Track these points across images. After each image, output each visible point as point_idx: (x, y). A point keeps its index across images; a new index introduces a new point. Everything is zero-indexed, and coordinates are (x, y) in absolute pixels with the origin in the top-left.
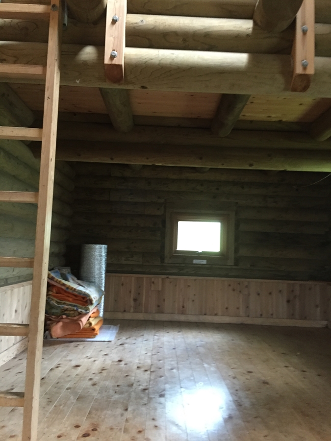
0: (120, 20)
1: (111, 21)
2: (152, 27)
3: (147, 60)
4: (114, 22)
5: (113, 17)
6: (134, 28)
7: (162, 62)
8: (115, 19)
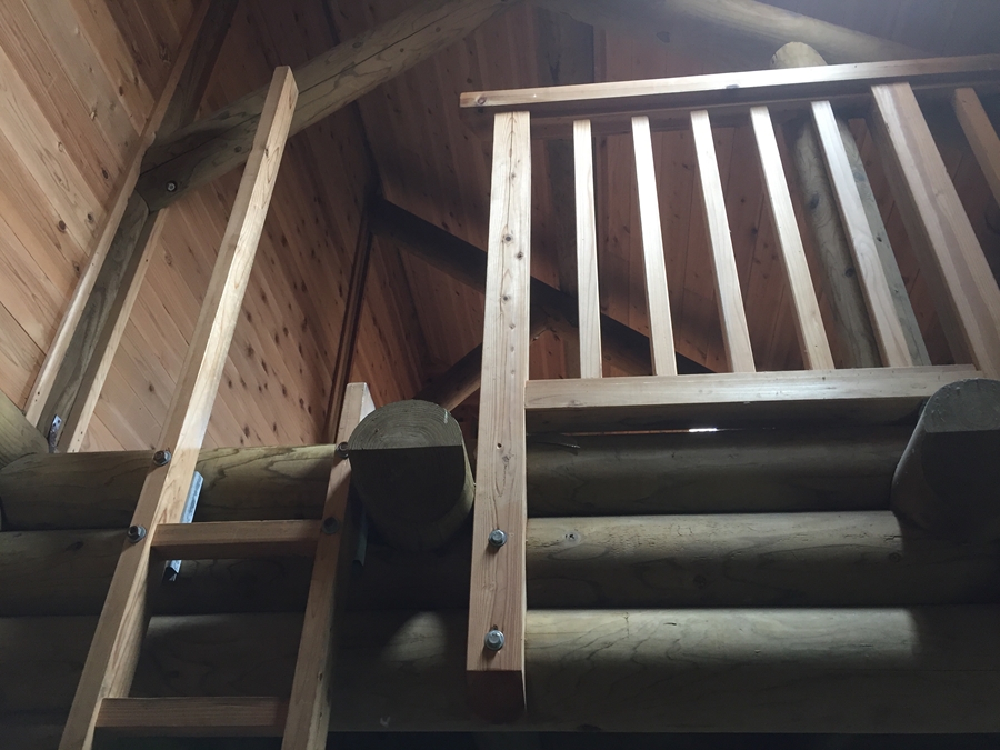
0: (510, 540)
1: (486, 543)
2: (603, 550)
3: (594, 647)
4: (494, 546)
5: (492, 534)
6: (550, 556)
7: (641, 650)
8: (495, 538)
